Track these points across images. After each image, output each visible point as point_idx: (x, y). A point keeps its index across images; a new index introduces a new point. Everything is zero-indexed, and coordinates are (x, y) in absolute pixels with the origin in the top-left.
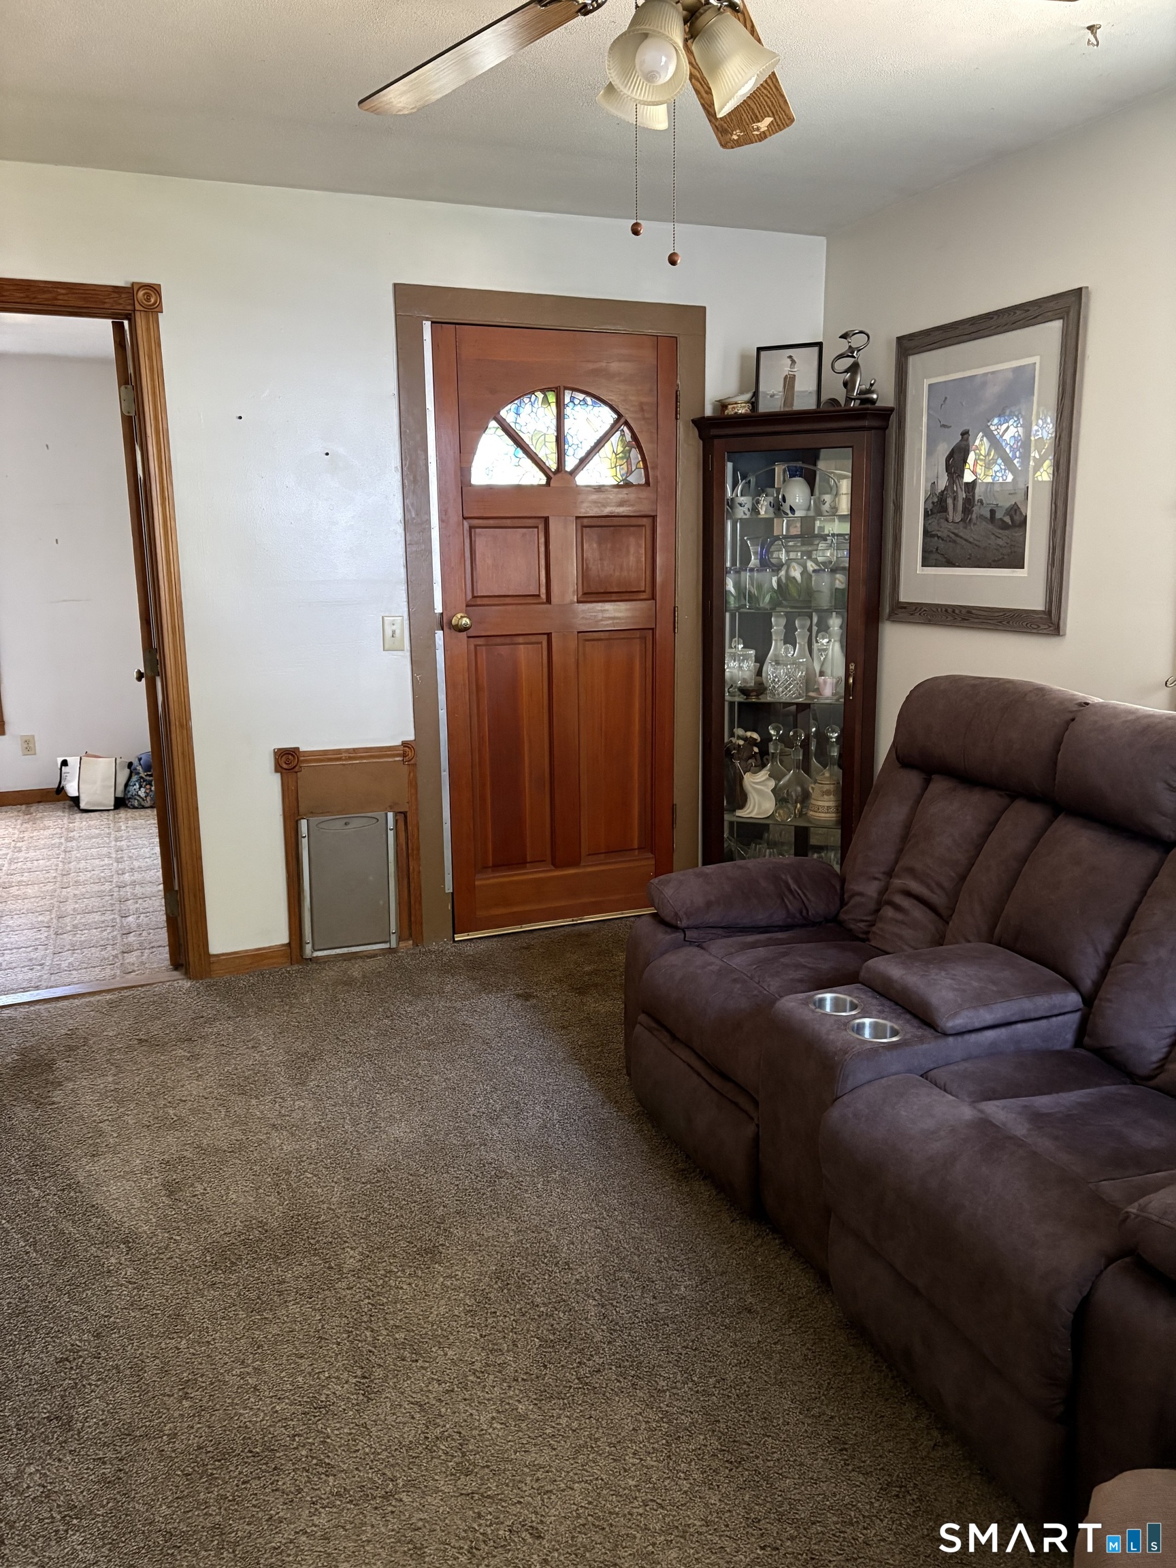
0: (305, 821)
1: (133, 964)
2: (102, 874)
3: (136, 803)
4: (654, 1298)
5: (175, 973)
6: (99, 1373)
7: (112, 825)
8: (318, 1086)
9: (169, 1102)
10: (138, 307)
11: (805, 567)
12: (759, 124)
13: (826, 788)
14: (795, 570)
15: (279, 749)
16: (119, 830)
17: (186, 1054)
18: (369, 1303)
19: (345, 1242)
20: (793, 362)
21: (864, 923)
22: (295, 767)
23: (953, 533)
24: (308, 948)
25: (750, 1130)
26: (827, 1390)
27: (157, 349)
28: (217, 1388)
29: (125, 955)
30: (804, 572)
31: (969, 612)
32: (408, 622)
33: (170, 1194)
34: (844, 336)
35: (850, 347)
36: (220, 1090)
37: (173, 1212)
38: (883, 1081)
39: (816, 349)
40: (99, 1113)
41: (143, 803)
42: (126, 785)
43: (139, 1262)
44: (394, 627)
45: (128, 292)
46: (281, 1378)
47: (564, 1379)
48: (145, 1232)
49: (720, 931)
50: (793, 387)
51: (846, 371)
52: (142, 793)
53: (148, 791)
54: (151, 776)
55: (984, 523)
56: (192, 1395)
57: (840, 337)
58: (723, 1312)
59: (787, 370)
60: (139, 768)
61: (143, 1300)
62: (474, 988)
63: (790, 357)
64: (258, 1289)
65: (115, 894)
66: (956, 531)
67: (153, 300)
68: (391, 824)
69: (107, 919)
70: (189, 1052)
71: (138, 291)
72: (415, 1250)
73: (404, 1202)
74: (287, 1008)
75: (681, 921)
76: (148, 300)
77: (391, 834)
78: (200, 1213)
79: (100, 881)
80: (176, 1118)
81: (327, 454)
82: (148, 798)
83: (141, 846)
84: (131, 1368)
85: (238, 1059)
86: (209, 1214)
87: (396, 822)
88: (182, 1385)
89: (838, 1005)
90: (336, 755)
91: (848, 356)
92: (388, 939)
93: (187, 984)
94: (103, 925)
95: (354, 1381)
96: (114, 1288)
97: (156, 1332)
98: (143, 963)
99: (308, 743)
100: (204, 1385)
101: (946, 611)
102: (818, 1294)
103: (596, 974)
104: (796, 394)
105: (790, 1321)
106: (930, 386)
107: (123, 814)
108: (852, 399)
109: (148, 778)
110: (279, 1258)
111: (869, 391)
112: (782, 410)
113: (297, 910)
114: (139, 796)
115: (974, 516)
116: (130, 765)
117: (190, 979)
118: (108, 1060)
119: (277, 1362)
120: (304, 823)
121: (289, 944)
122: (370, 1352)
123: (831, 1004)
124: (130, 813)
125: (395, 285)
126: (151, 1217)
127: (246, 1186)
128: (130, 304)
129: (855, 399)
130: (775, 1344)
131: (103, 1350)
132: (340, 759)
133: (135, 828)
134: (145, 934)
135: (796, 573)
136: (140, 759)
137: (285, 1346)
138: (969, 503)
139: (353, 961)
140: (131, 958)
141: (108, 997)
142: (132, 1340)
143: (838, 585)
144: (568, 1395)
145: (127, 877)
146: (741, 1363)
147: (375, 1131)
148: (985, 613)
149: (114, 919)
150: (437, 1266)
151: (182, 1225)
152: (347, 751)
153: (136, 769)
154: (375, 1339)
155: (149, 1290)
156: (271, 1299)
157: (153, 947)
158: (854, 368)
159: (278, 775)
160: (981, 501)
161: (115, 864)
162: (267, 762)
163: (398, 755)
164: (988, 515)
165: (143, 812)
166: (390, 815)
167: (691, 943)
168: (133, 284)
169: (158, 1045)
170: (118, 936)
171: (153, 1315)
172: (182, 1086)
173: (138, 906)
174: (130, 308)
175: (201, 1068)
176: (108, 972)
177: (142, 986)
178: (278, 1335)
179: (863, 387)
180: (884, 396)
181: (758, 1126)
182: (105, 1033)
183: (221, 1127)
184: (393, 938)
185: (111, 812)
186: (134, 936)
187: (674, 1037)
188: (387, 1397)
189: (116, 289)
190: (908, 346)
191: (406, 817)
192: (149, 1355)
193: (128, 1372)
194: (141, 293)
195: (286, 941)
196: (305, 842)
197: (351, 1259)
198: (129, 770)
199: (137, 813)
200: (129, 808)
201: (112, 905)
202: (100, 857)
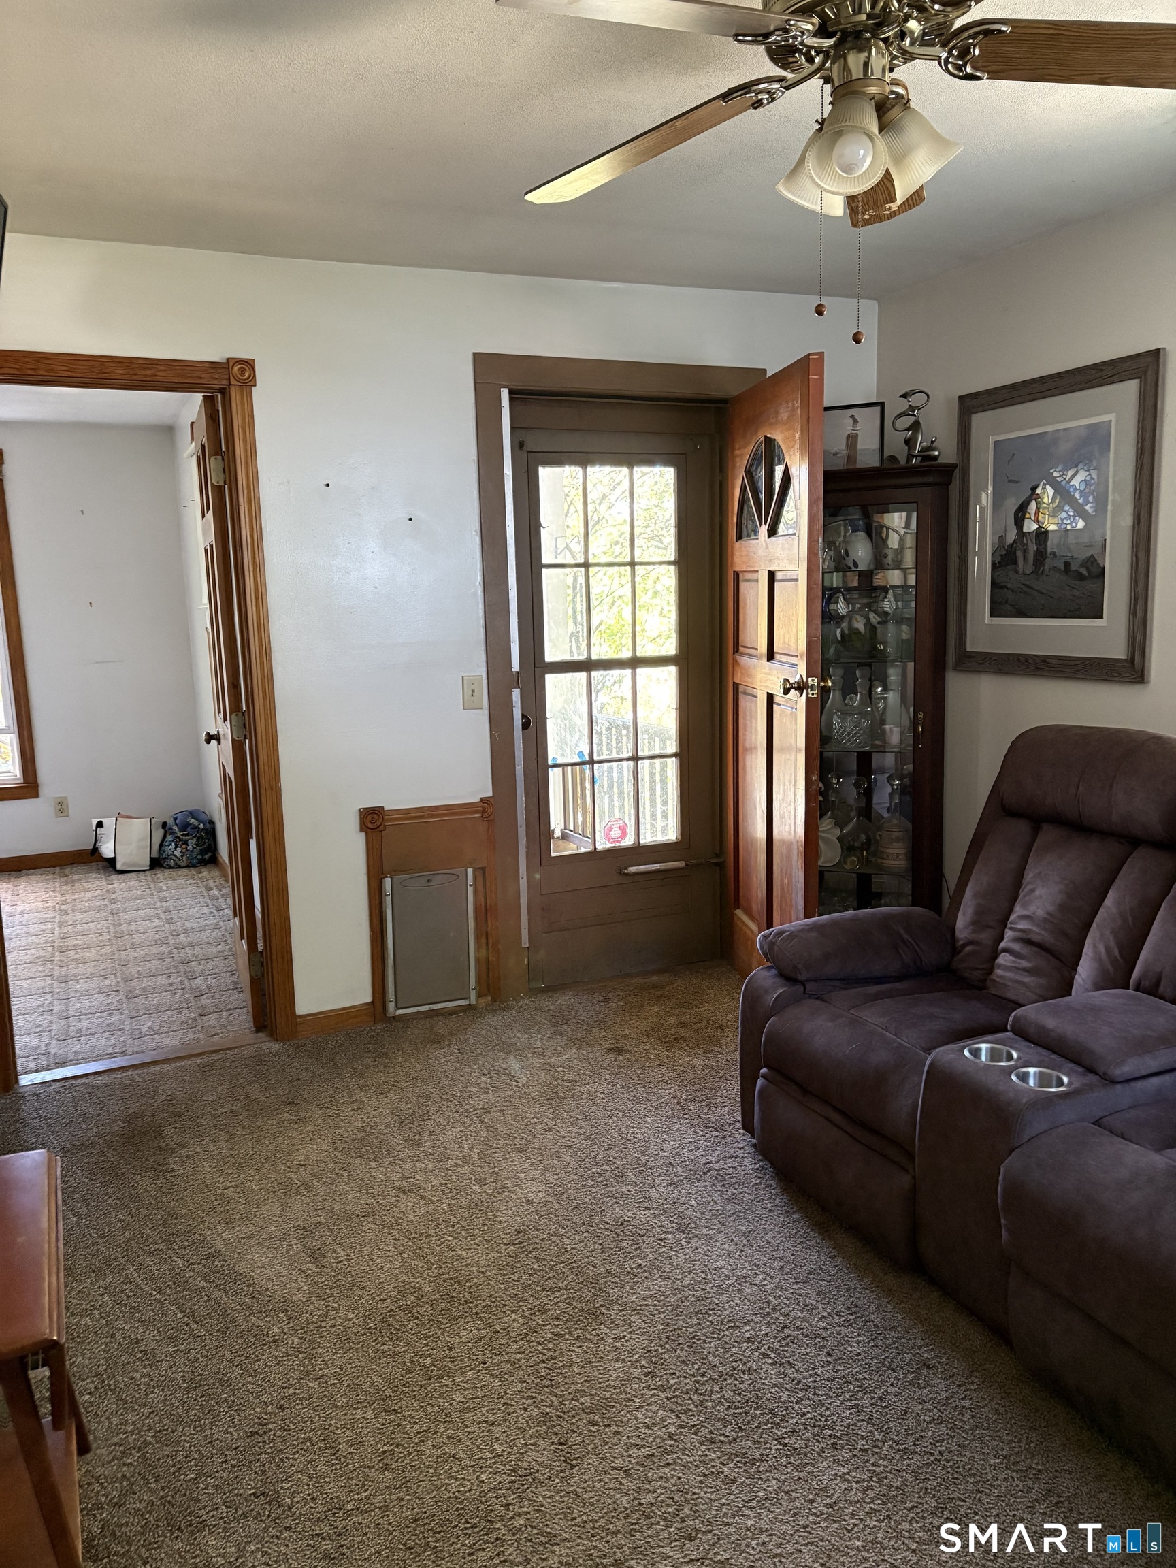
0: (389, 879)
1: (214, 1027)
2: (157, 936)
3: (172, 863)
4: (829, 1355)
5: (260, 1034)
6: (294, 1446)
7: (152, 886)
8: (434, 1147)
9: (289, 1167)
10: (233, 381)
11: (868, 619)
12: (891, 205)
13: (895, 835)
14: (858, 622)
15: (364, 809)
16: (161, 891)
17: (292, 1118)
18: (545, 1367)
19: (505, 1305)
20: (856, 421)
21: (979, 972)
22: (379, 826)
23: (1023, 584)
24: (391, 1006)
25: (905, 1180)
26: (1026, 1444)
27: (250, 421)
28: (416, 1458)
29: (203, 1017)
30: (868, 623)
31: (1044, 661)
32: (486, 681)
33: (315, 1261)
34: (904, 396)
35: (910, 406)
36: (337, 1153)
37: (323, 1280)
38: (1060, 1130)
39: (878, 409)
40: (221, 1180)
41: (179, 863)
42: (161, 845)
43: (302, 1331)
44: (473, 687)
45: (225, 366)
46: (478, 1447)
47: (762, 1440)
48: (301, 1300)
49: (837, 983)
50: (856, 445)
51: (908, 430)
52: (178, 853)
53: (184, 851)
54: (187, 835)
55: (1058, 574)
56: (393, 1467)
57: (900, 397)
58: (902, 1368)
59: (848, 428)
60: (175, 828)
61: (317, 1369)
62: (563, 1044)
63: (852, 416)
64: (430, 1355)
65: (176, 956)
66: (1027, 583)
67: (247, 375)
68: (470, 881)
69: (174, 981)
70: (295, 1116)
71: (233, 366)
72: (576, 1311)
73: (552, 1263)
74: (381, 1068)
75: (800, 973)
76: (243, 374)
77: (470, 889)
78: (350, 1279)
79: (155, 943)
80: (299, 1184)
81: (411, 519)
82: (184, 858)
83: (188, 906)
84: (324, 1440)
85: (346, 1121)
86: (359, 1280)
87: (475, 877)
88: (380, 1456)
89: (993, 1055)
90: (419, 813)
91: (909, 415)
92: (468, 996)
93: (276, 1046)
94: (172, 988)
95: (552, 1447)
96: (285, 1359)
97: (339, 1402)
98: (224, 1026)
99: (391, 803)
100: (401, 1455)
101: (1019, 660)
102: (991, 1347)
103: (682, 1027)
104: (858, 452)
105: (971, 1376)
106: (996, 443)
107: (159, 874)
108: (914, 456)
109: (184, 838)
110: (442, 1324)
111: (931, 448)
112: (845, 468)
113: (380, 968)
114: (175, 856)
115: (1046, 567)
116: (164, 825)
117: (277, 1041)
118: (215, 1126)
119: (469, 1429)
120: (388, 881)
121: (373, 1003)
122: (561, 1417)
123: (986, 1054)
124: (167, 873)
125: (475, 354)
126: (302, 1284)
127: (389, 1251)
128: (225, 379)
129: (916, 456)
130: (963, 1399)
131: (291, 1422)
132: (422, 817)
133: (177, 888)
134: (217, 995)
135: (859, 625)
136: (175, 819)
137: (473, 1414)
138: (1041, 556)
139: (435, 1018)
140: (211, 1020)
141: (198, 1061)
142: (317, 1411)
143: (905, 636)
144: (770, 1456)
145: (182, 938)
146: (934, 1420)
147: (504, 1192)
148: (1061, 662)
149: (181, 981)
150: (602, 1326)
151: (335, 1292)
152: (430, 808)
153: (172, 829)
154: (561, 1403)
155: (320, 1360)
156: (446, 1366)
157: (229, 1009)
158: (916, 426)
159: (363, 834)
160: (1054, 554)
161: (167, 925)
162: (353, 822)
163: (477, 812)
164: (1062, 567)
165: (180, 872)
166: (470, 871)
167: (811, 996)
168: (228, 359)
169: (262, 1109)
170: (191, 998)
171: (331, 1385)
172: (298, 1150)
173: (202, 967)
174: (224, 382)
175: (310, 1131)
176: (190, 1037)
177: (230, 1049)
178: (463, 1402)
179: (924, 444)
180: (946, 452)
181: (914, 1177)
182: (205, 1098)
183: (348, 1191)
184: (473, 995)
185: (147, 873)
186: (208, 998)
187: (805, 1091)
188: (589, 1464)
189: (213, 365)
190: (970, 404)
191: (484, 874)
192: (339, 1426)
193: (322, 1444)
194: (236, 368)
195: (368, 999)
196: (388, 900)
197: (515, 1321)
198: (163, 830)
199: (174, 873)
200: (165, 868)
201: (176, 967)
202: (150, 919)
